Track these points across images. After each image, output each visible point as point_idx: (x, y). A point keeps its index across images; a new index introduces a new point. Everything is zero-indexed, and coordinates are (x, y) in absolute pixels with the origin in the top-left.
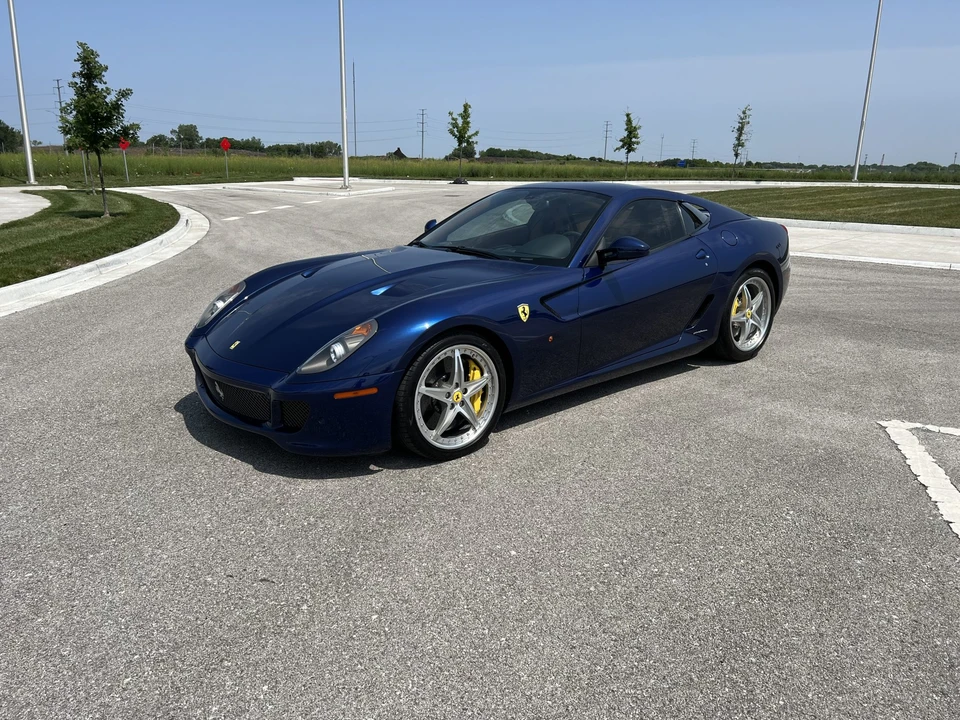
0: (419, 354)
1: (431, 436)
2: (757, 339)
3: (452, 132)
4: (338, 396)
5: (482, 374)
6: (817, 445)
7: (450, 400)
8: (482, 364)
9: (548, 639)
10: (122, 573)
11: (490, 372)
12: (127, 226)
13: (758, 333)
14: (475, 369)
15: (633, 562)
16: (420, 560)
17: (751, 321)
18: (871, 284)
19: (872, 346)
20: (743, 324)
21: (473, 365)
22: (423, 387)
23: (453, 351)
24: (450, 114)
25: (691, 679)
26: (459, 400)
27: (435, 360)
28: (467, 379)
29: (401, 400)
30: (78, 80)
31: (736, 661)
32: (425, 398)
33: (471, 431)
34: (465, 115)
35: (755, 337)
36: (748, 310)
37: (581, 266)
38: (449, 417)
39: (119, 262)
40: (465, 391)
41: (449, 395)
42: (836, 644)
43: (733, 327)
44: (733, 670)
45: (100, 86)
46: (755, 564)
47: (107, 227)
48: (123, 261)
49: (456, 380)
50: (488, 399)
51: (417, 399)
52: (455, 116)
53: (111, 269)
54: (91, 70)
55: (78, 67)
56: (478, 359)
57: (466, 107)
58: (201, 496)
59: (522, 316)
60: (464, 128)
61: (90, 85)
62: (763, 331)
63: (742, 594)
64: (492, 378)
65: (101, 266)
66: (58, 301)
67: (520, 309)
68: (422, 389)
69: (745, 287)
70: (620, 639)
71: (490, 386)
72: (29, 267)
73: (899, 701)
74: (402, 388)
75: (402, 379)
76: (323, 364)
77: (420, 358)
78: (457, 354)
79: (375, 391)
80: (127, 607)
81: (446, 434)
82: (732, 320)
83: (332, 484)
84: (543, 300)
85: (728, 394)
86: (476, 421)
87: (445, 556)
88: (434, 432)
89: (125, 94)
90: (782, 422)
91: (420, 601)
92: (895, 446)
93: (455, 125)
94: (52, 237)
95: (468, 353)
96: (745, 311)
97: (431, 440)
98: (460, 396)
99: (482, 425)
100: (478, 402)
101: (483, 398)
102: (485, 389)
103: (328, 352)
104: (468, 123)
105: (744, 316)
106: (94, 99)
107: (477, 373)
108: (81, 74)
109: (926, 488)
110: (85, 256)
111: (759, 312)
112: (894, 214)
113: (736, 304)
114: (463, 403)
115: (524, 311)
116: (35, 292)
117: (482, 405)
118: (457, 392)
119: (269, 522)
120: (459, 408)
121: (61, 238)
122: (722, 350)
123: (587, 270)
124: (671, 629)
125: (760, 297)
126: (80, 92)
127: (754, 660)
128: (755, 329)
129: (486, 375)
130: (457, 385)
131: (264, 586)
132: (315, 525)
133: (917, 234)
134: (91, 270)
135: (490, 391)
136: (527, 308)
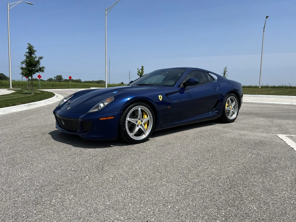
0: (127, 107)
1: (131, 135)
2: (234, 116)
3: (138, 74)
4: (101, 119)
5: (147, 117)
6: (256, 140)
7: (137, 123)
8: (147, 113)
9: (170, 183)
10: (26, 169)
11: (150, 116)
12: (38, 96)
13: (234, 114)
14: (145, 115)
15: (198, 166)
16: (127, 166)
17: (232, 110)
18: (268, 107)
19: (271, 120)
20: (229, 111)
21: (144, 114)
23: (138, 108)
24: (138, 69)
25: (220, 193)
26: (140, 124)
27: (132, 110)
28: (142, 118)
29: (121, 121)
31: (235, 188)
32: (129, 122)
33: (144, 135)
34: (142, 69)
35: (233, 115)
36: (231, 107)
37: (178, 87)
38: (137, 129)
39: (35, 104)
40: (142, 121)
41: (137, 122)
42: (269, 184)
43: (226, 112)
44: (234, 191)
45: (33, 56)
46: (239, 166)
47: (32, 96)
48: (36, 104)
49: (139, 117)
50: (150, 125)
51: (127, 122)
52: (139, 70)
53: (32, 106)
54: (31, 51)
55: (27, 50)
56: (146, 111)
57: (142, 67)
58: (55, 152)
59: (160, 99)
60: (142, 73)
61: (31, 55)
62: (236, 114)
63: (236, 173)
64: (151, 118)
65: (29, 105)
66: (15, 112)
67: (159, 97)
68: (128, 119)
69: (229, 99)
70: (196, 183)
71: (150, 120)
72: (7, 104)
73: (293, 198)
74: (122, 118)
75: (122, 115)
76: (97, 110)
77: (128, 109)
78: (139, 109)
79: (113, 118)
80: (27, 177)
81: (136, 135)
82: (226, 109)
83: (98, 150)
84: (167, 95)
85: (226, 130)
86: (145, 132)
87: (135, 165)
88: (132, 134)
89: (41, 58)
90: (245, 135)
91: (126, 175)
92: (282, 140)
93: (139, 72)
94: (15, 98)
95: (143, 109)
96: (230, 106)
97: (131, 136)
98: (140, 123)
99: (147, 133)
100: (146, 126)
101: (148, 125)
102: (148, 121)
103: (98, 106)
104: (143, 72)
105: (230, 108)
106: (31, 59)
107: (146, 116)
108: (28, 53)
109: (293, 148)
110: (25, 102)
111: (234, 107)
112: (273, 93)
113: (227, 104)
114: (141, 125)
115: (160, 97)
116: (8, 111)
117: (147, 127)
118: (139, 121)
119: (77, 158)
120: (140, 127)
121: (18, 98)
122: (223, 119)
123: (180, 88)
124: (212, 181)
125: (234, 103)
126: (27, 57)
127: (241, 188)
128: (233, 113)
129: (148, 117)
130: (139, 119)
131: (74, 172)
132: (92, 158)
133: (281, 97)
134: (26, 106)
135: (150, 123)
136: (161, 97)
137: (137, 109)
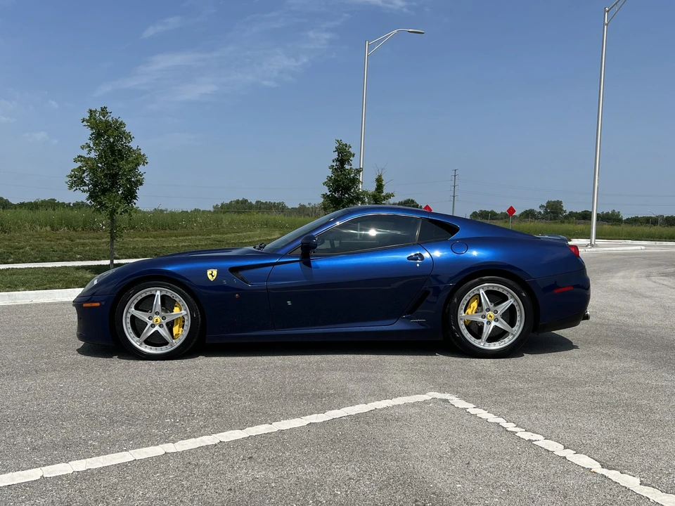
2: (509, 341)
4: (85, 305)
7: (151, 321)
8: (180, 303)
11: (185, 309)
13: (510, 337)
17: (494, 323)
22: (133, 309)
23: (156, 291)
26: (158, 323)
27: (140, 294)
30: (334, 164)
33: (169, 346)
35: (505, 339)
38: (149, 332)
40: (164, 318)
41: (151, 318)
45: (347, 167)
49: (154, 310)
50: (185, 328)
54: (343, 156)
55: (335, 155)
56: (177, 300)
59: (210, 277)
62: (516, 336)
64: (187, 313)
67: (209, 272)
68: (131, 310)
69: (481, 291)
71: (186, 318)
78: (158, 293)
79: (98, 304)
81: (149, 344)
84: (234, 270)
88: (138, 339)
95: (167, 294)
96: (484, 312)
97: (135, 344)
98: (159, 320)
99: (176, 343)
105: (482, 317)
108: (337, 160)
114: (162, 326)
115: (212, 274)
118: (157, 317)
120: (157, 328)
129: (183, 311)
130: (158, 313)
135: (186, 323)
136: (215, 272)
137: (153, 293)
